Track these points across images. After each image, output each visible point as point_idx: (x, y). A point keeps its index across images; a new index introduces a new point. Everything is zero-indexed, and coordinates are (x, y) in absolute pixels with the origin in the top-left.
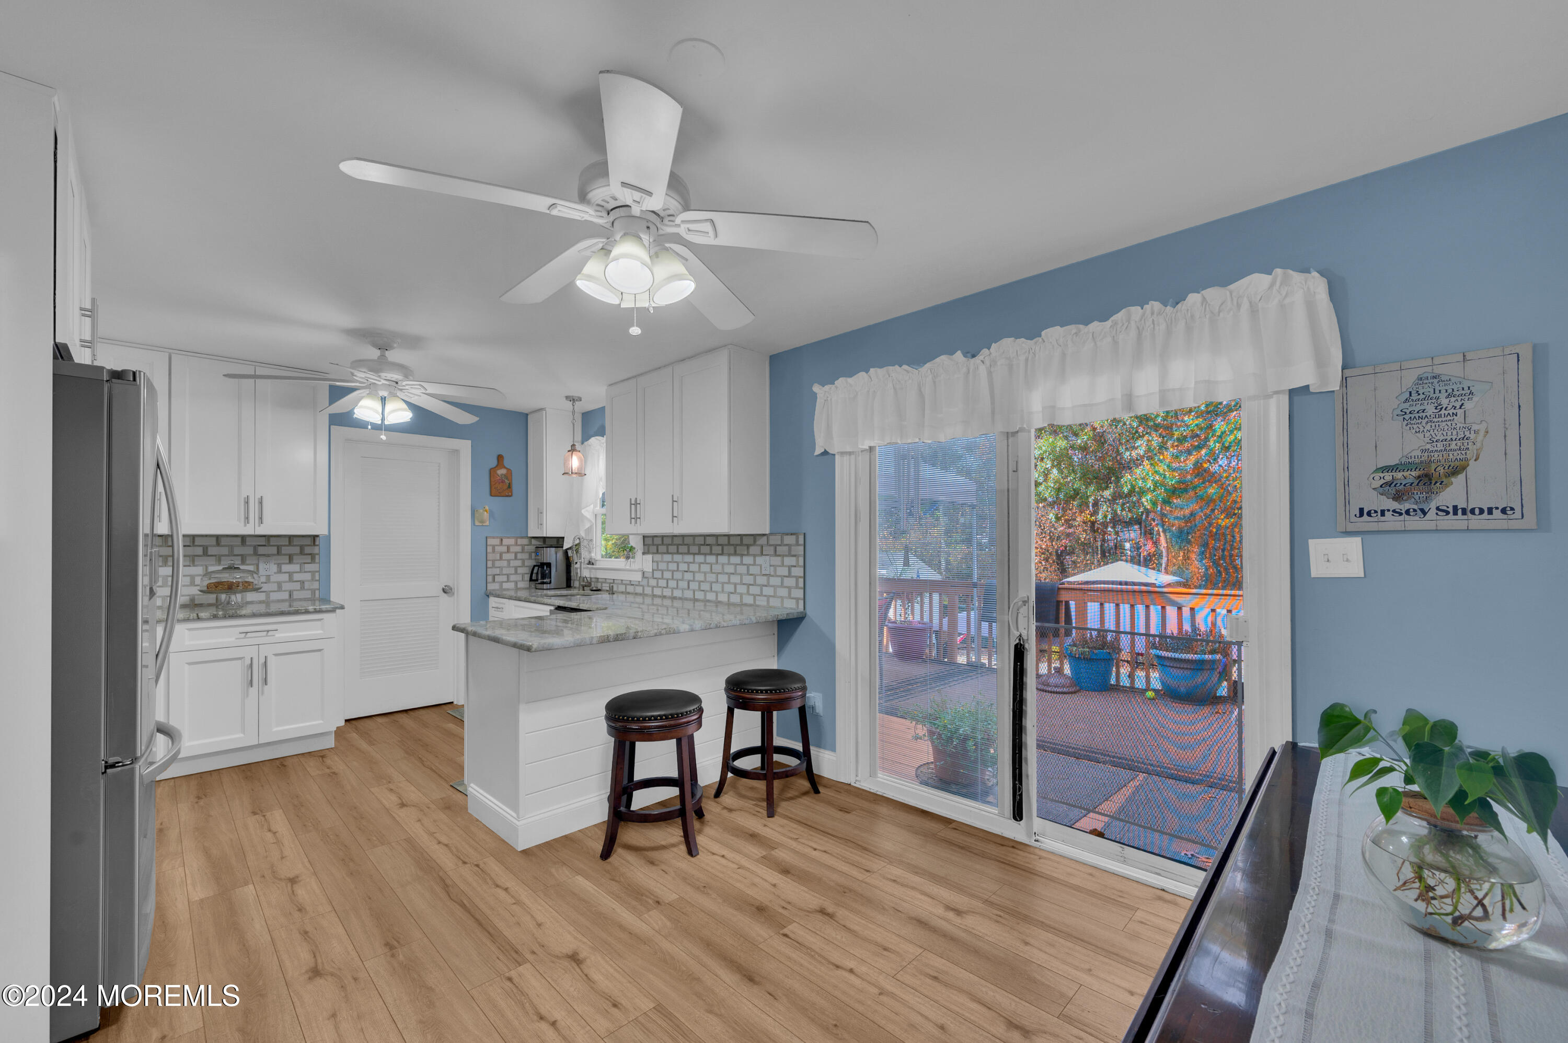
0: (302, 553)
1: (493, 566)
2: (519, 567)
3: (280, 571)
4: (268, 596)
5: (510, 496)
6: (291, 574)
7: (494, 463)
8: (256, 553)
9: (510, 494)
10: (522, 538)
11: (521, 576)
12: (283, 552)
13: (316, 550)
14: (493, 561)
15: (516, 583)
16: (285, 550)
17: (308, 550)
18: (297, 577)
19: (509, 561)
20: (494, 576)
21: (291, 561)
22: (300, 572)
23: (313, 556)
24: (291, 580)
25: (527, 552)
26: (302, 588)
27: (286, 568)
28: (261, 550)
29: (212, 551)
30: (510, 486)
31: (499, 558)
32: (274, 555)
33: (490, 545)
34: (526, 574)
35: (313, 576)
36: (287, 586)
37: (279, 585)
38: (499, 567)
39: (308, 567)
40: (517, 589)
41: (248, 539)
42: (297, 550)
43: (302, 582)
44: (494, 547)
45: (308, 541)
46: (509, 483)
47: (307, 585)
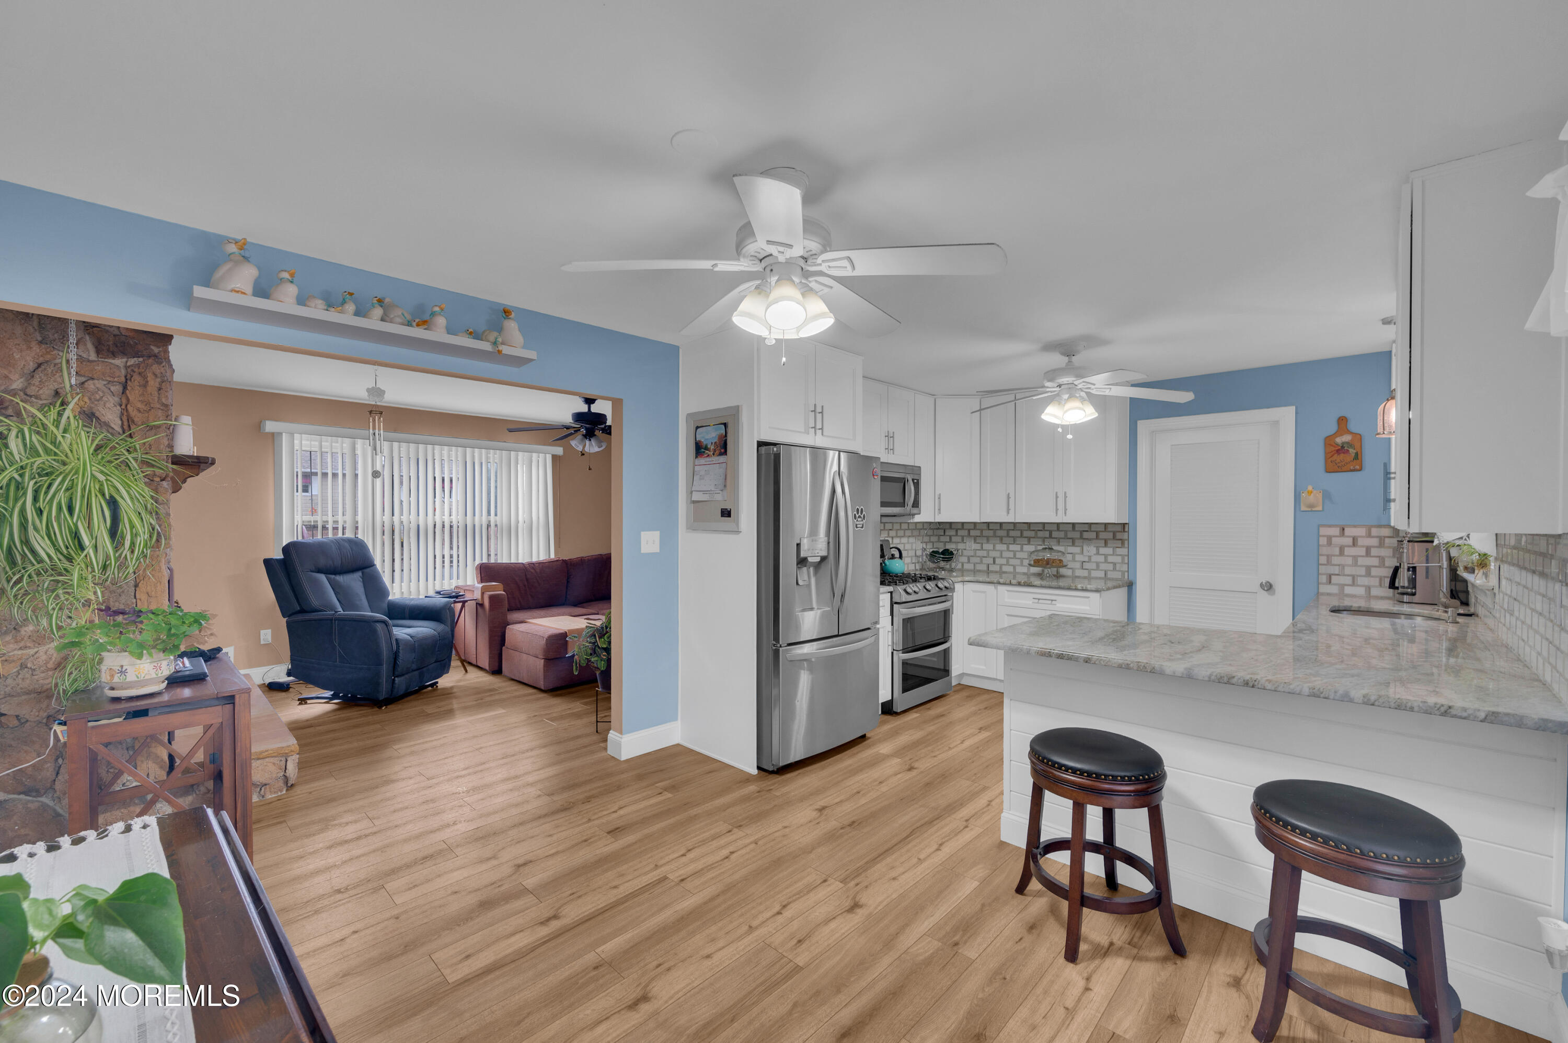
0: (1114, 538)
1: (1329, 563)
2: (1375, 567)
3: (1098, 553)
4: (1090, 573)
5: (1360, 470)
6: (1106, 556)
7: (1332, 428)
8: (1081, 537)
9: (1358, 467)
10: (1380, 526)
11: (1378, 579)
12: (1101, 537)
13: (1125, 536)
14: (1329, 557)
15: (1368, 588)
16: (1102, 535)
17: (1119, 536)
18: (1110, 559)
19: (1355, 558)
20: (1330, 576)
21: (1106, 545)
22: (1113, 555)
23: (1122, 541)
24: (1106, 561)
25: (1389, 547)
26: (1114, 569)
27: (1103, 550)
28: (1086, 535)
29: (1055, 534)
30: (1357, 457)
31: (1338, 553)
32: (1093, 539)
33: (1324, 536)
34: (1387, 577)
35: (1123, 559)
36: (1103, 566)
37: (1098, 564)
38: (1339, 565)
39: (1119, 551)
40: (1369, 597)
41: (1076, 526)
42: (1110, 535)
43: (1115, 564)
44: (1329, 538)
45: (1119, 528)
46: (1357, 454)
47: (1118, 567)
